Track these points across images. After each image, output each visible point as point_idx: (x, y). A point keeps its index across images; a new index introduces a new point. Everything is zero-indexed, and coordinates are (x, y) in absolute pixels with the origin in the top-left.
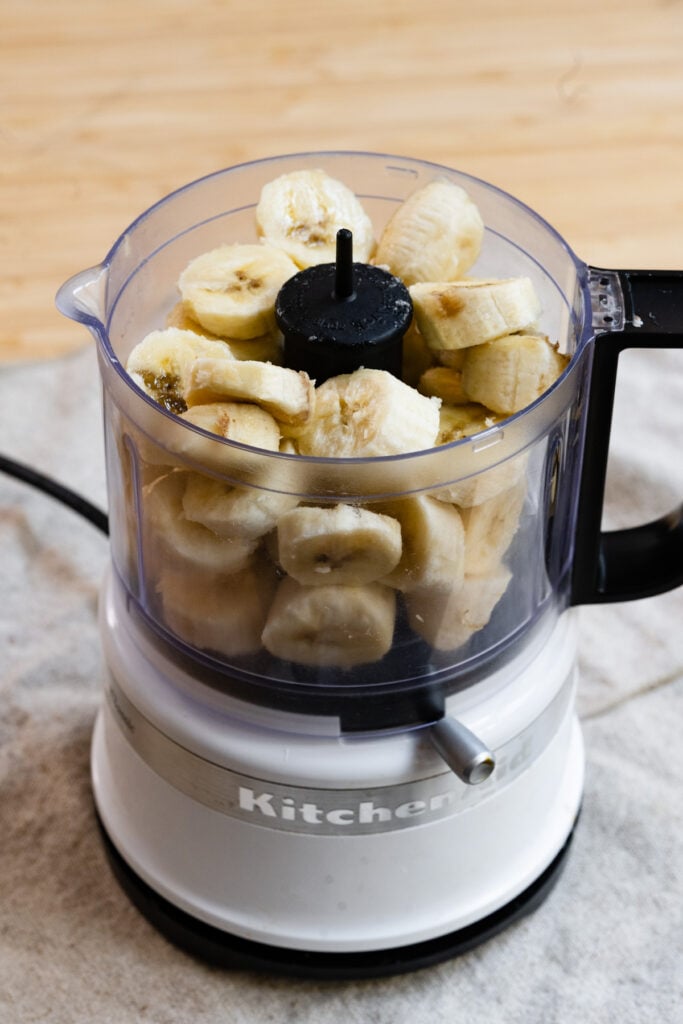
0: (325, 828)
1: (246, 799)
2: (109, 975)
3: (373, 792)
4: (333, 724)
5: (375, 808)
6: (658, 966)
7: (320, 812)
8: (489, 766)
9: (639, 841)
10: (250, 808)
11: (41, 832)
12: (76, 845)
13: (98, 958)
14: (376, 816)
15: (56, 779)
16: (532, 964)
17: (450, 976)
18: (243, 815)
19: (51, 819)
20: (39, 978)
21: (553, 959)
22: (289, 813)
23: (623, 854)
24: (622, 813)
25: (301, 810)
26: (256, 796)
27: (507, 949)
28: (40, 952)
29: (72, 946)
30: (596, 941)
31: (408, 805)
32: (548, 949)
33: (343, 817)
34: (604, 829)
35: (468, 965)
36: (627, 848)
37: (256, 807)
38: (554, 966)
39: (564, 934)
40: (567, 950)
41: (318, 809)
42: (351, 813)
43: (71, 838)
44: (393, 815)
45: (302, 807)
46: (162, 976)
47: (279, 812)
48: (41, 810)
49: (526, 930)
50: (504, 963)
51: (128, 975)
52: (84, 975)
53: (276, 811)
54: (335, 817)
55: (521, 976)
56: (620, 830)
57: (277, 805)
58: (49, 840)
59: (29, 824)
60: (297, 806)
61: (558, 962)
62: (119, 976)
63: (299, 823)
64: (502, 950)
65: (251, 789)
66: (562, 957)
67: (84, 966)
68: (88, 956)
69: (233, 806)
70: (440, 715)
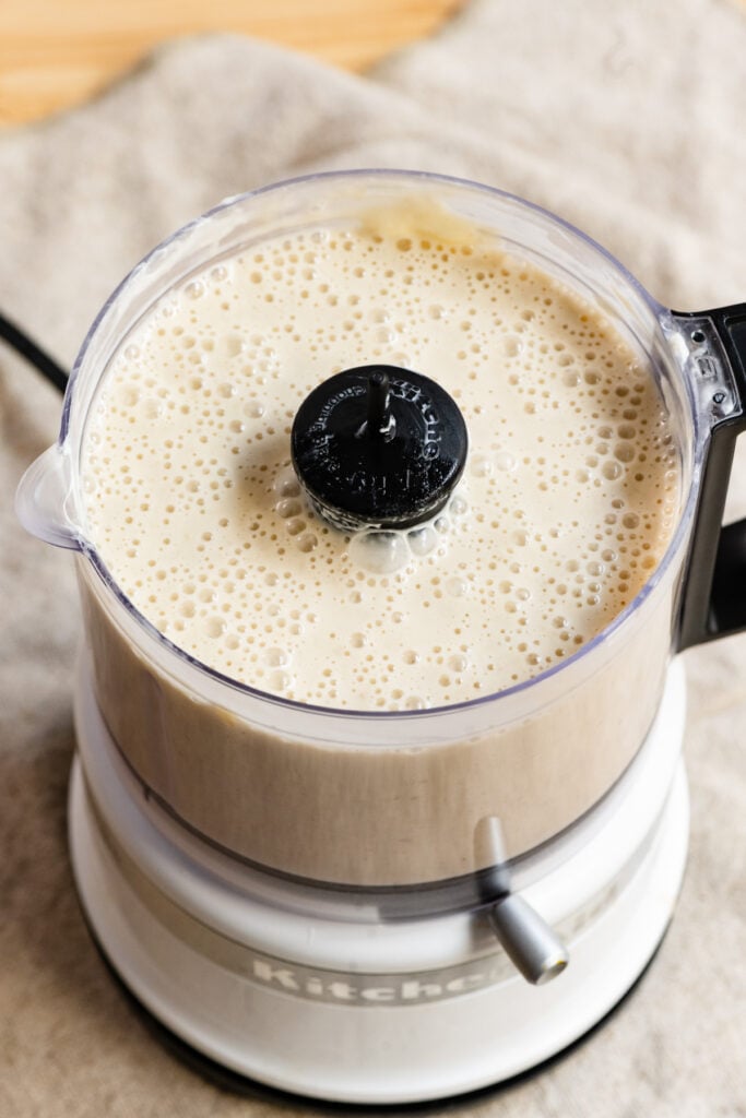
0: (359, 1002)
1: (263, 970)
3: (417, 975)
4: (371, 912)
5: (421, 986)
7: (354, 990)
8: (562, 966)
10: (268, 978)
13: (82, 1071)
14: (422, 992)
16: (617, 1084)
18: (259, 981)
21: (643, 1075)
22: (315, 988)
25: (330, 987)
26: (273, 971)
30: (697, 1052)
31: (462, 980)
32: (637, 1063)
33: (381, 994)
37: (274, 978)
38: (643, 1086)
40: (660, 1064)
41: (350, 987)
42: (392, 991)
45: (331, 985)
47: (303, 986)
53: (298, 984)
54: (370, 994)
55: (602, 1100)
57: (301, 981)
60: (325, 984)
61: (649, 1080)
63: (327, 997)
65: (268, 963)
66: (654, 1074)
69: (246, 971)
70: (504, 894)
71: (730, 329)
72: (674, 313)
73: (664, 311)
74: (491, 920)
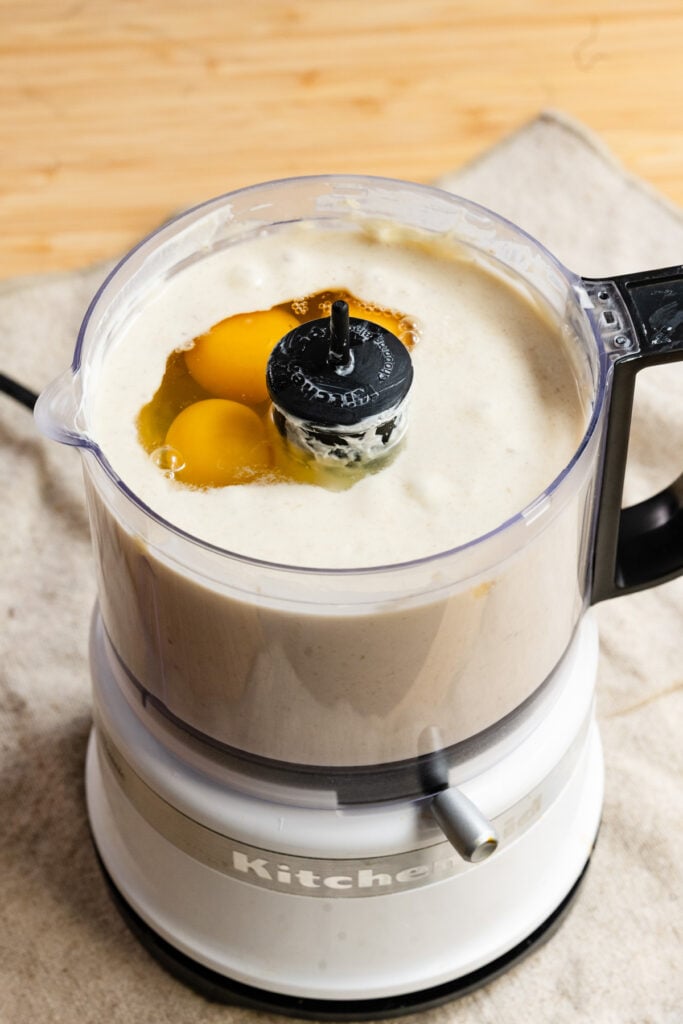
0: (322, 891)
1: (240, 861)
2: (103, 1004)
3: (371, 861)
4: (330, 797)
5: (374, 874)
6: (673, 1008)
7: (318, 878)
9: (662, 861)
10: (245, 870)
11: (36, 838)
12: (72, 853)
13: (91, 985)
14: (376, 882)
15: (52, 776)
16: (542, 1000)
17: (456, 1012)
18: (238, 875)
19: (47, 824)
20: (30, 1006)
22: (284, 877)
23: (646, 874)
24: (647, 827)
25: (297, 875)
26: (250, 861)
27: (517, 983)
28: (31, 976)
29: (65, 970)
30: (611, 975)
31: (409, 871)
32: (559, 983)
33: (340, 883)
34: (626, 845)
35: (475, 1000)
36: (649, 869)
37: (251, 869)
38: (565, 1002)
39: (577, 965)
40: (579, 985)
41: (314, 875)
42: (349, 879)
43: (67, 847)
44: (394, 879)
45: (298, 873)
46: (158, 1006)
47: (274, 876)
48: (37, 812)
49: (538, 960)
50: (513, 999)
51: (123, 1006)
52: (77, 1003)
53: (270, 874)
54: (332, 882)
55: (530, 1014)
56: (644, 846)
57: (272, 870)
58: (44, 847)
59: (24, 829)
60: (293, 872)
61: (569, 998)
62: (114, 1005)
63: (295, 888)
64: (512, 984)
65: (245, 853)
67: (78, 993)
68: (81, 983)
69: (227, 866)
70: (444, 786)
71: (630, 292)
72: (583, 279)
73: (575, 277)
74: (433, 809)
